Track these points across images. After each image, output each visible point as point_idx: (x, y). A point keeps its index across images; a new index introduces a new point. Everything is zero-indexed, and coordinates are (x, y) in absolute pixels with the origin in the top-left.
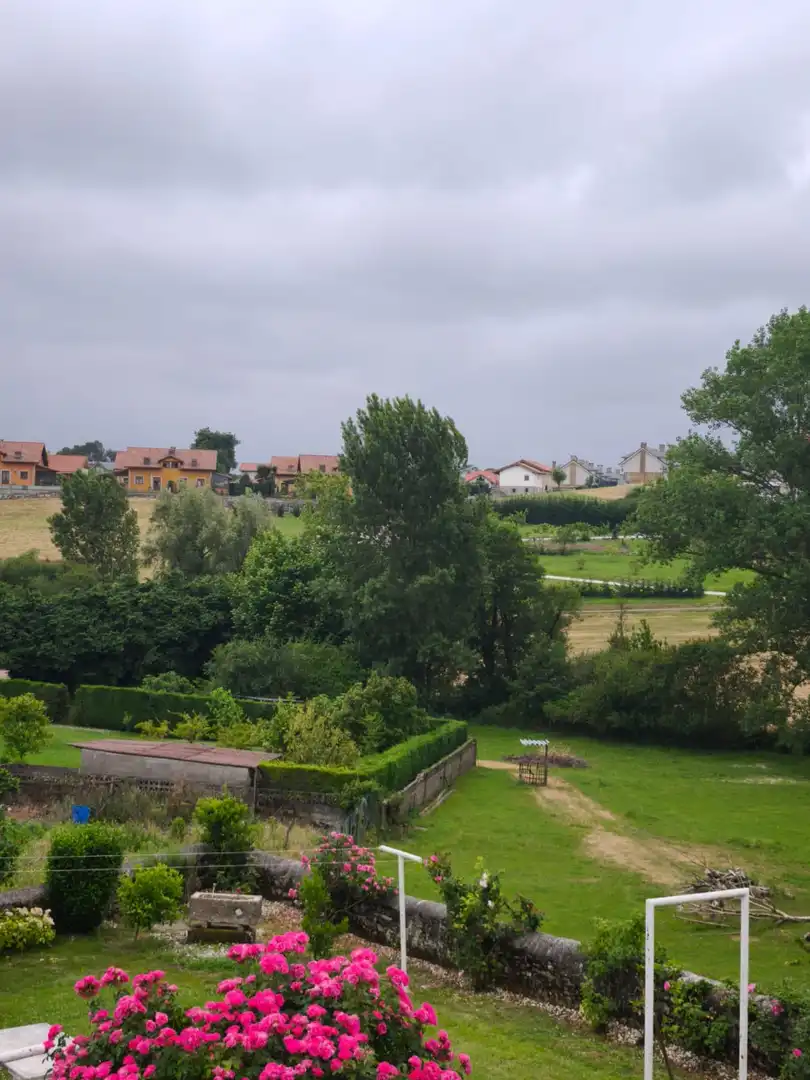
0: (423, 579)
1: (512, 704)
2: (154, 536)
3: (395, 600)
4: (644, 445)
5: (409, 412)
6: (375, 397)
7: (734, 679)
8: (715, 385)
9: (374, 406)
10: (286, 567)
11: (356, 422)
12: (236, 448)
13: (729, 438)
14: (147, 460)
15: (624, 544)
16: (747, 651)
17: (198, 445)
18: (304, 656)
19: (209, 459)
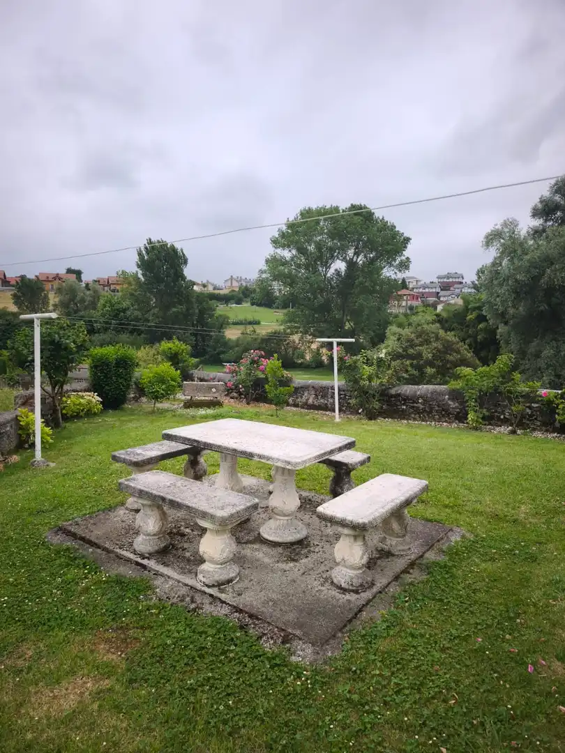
0: (174, 310)
1: (207, 357)
2: (57, 300)
3: (162, 318)
4: (232, 276)
5: (163, 246)
6: (150, 240)
7: (288, 344)
8: (283, 235)
9: (150, 242)
10: (117, 307)
11: (143, 249)
12: (82, 275)
13: (287, 254)
14: (48, 277)
15: (231, 308)
16: (292, 334)
17: (67, 273)
18: (128, 339)
19: (73, 277)
